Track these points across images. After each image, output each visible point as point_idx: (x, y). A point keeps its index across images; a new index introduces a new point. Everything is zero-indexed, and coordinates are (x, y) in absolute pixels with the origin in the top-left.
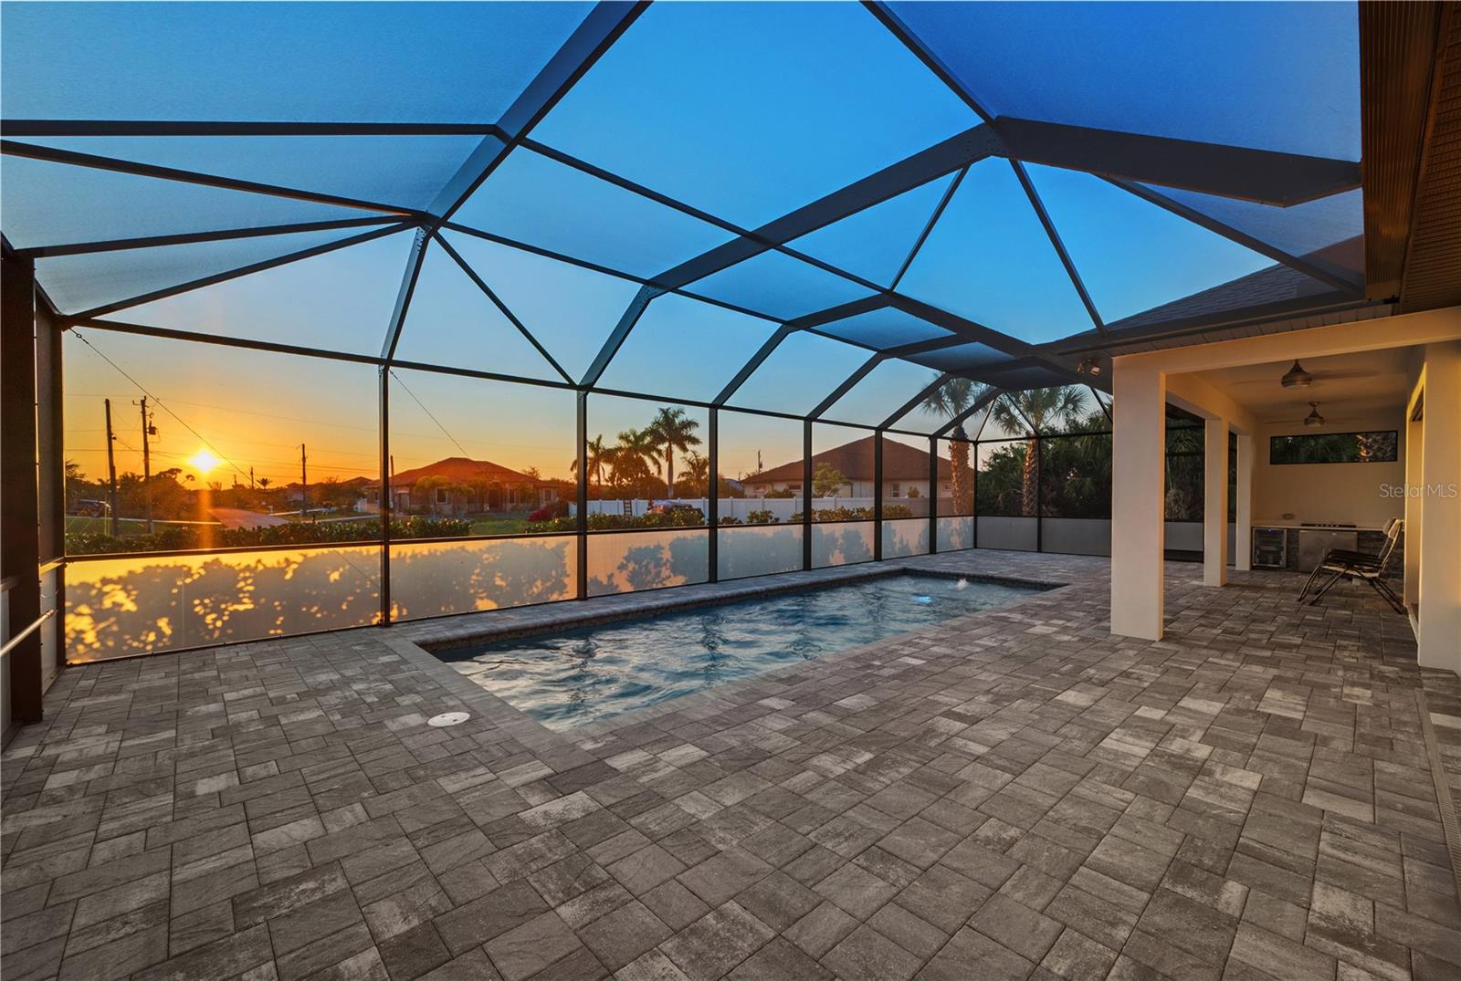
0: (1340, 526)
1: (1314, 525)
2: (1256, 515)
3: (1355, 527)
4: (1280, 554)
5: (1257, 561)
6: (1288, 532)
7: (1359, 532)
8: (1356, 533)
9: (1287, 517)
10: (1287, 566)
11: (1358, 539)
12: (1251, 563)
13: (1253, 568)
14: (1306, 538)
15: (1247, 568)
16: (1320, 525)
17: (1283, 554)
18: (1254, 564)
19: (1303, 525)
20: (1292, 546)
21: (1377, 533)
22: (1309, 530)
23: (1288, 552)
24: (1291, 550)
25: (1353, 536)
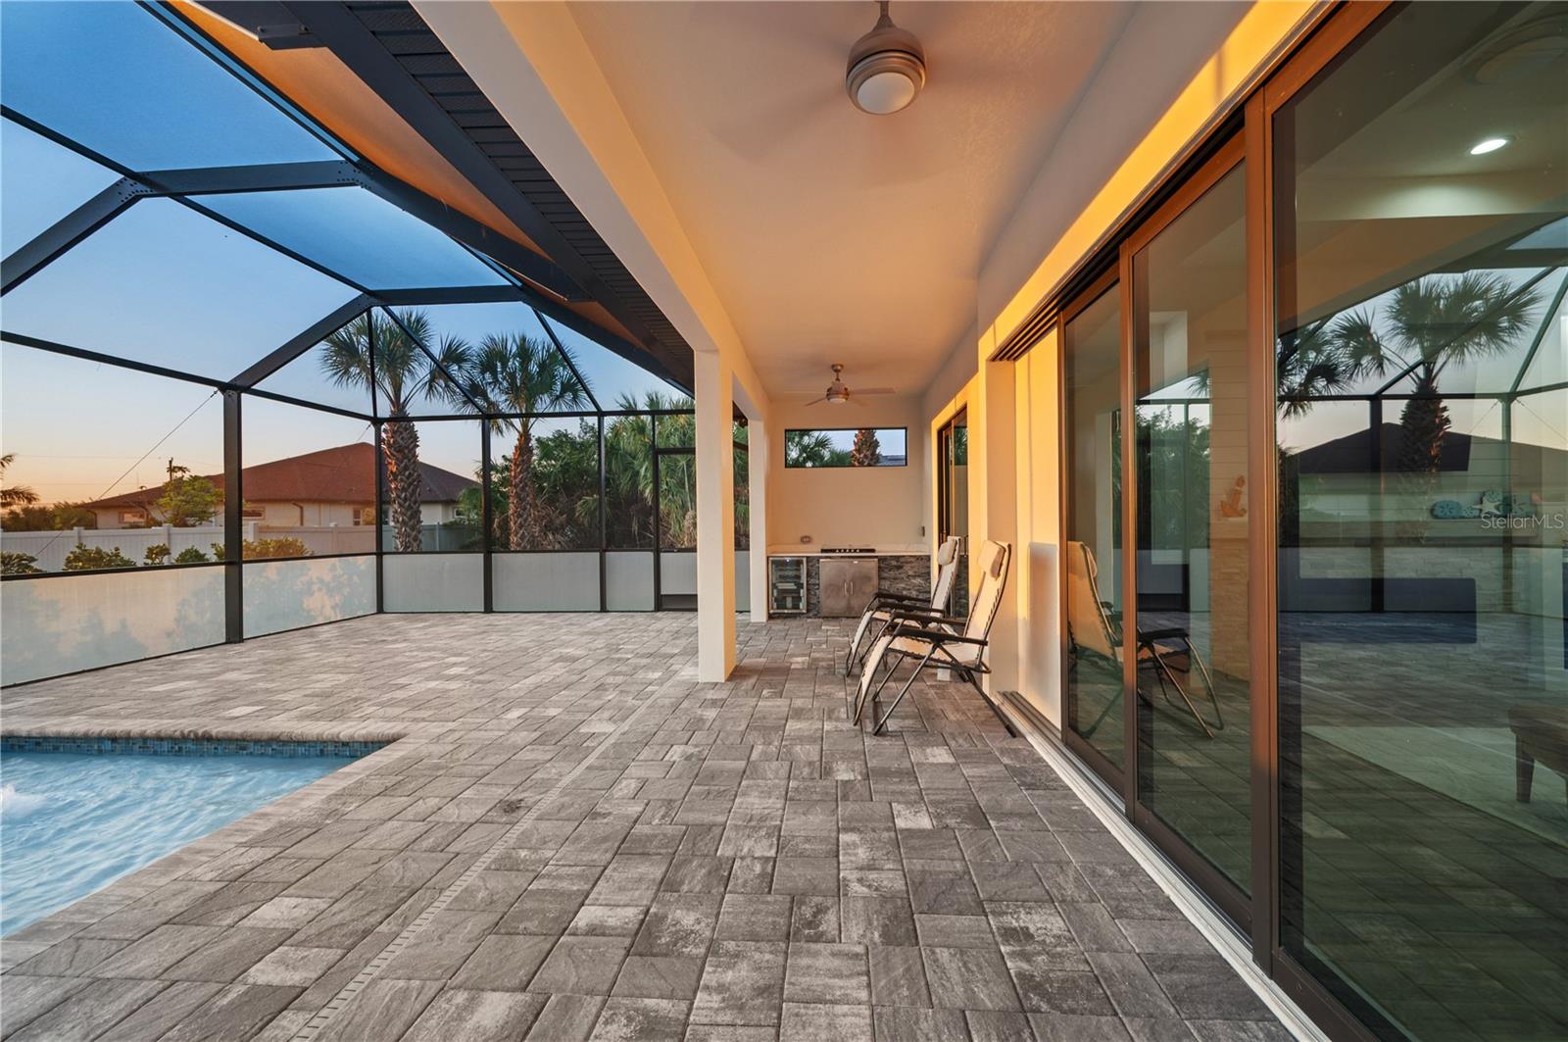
0: (861, 551)
1: (834, 551)
2: (772, 540)
3: (873, 551)
4: (799, 593)
5: (775, 607)
6: (807, 562)
7: (881, 559)
8: (876, 560)
9: (806, 540)
10: (808, 611)
11: (879, 567)
12: (768, 610)
13: (771, 617)
14: (827, 569)
15: (763, 618)
16: (840, 551)
17: (803, 592)
18: (771, 611)
19: (823, 551)
20: (812, 581)
21: (897, 558)
22: (830, 557)
23: (808, 590)
24: (811, 587)
25: (874, 563)
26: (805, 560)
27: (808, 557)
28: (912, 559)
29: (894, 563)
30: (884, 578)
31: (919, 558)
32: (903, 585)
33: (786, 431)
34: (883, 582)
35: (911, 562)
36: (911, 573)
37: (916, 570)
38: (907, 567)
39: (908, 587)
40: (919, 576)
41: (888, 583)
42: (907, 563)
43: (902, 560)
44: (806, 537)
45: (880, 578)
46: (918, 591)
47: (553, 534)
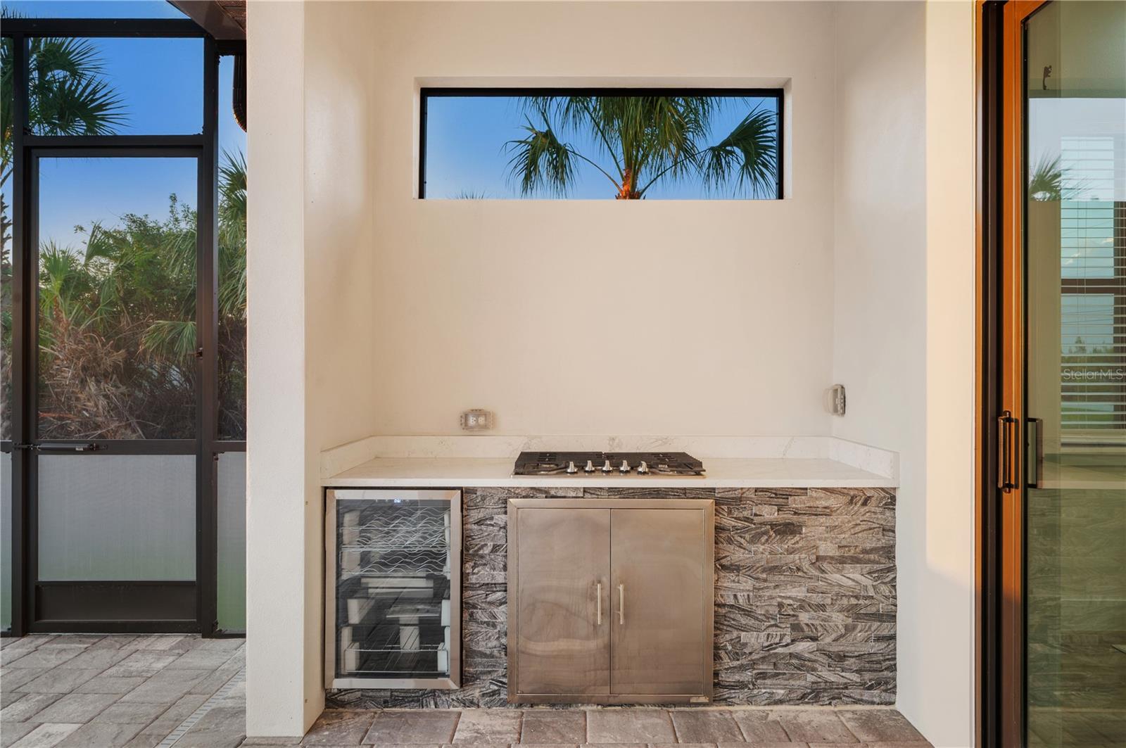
6: (465, 508)
7: (726, 501)
11: (717, 529)
14: (536, 534)
20: (481, 575)
21: (779, 496)
22: (547, 493)
23: (464, 605)
24: (475, 596)
25: (700, 513)
26: (455, 498)
27: (465, 492)
28: (833, 502)
29: (769, 513)
30: (735, 568)
31: (859, 498)
32: (798, 592)
33: (426, 93)
34: (728, 581)
35: (827, 512)
36: (828, 549)
37: (845, 538)
38: (814, 529)
39: (816, 599)
40: (855, 560)
41: (747, 584)
42: (814, 512)
43: (795, 503)
44: (478, 413)
45: (722, 566)
46: (849, 610)
47: (98, 382)
